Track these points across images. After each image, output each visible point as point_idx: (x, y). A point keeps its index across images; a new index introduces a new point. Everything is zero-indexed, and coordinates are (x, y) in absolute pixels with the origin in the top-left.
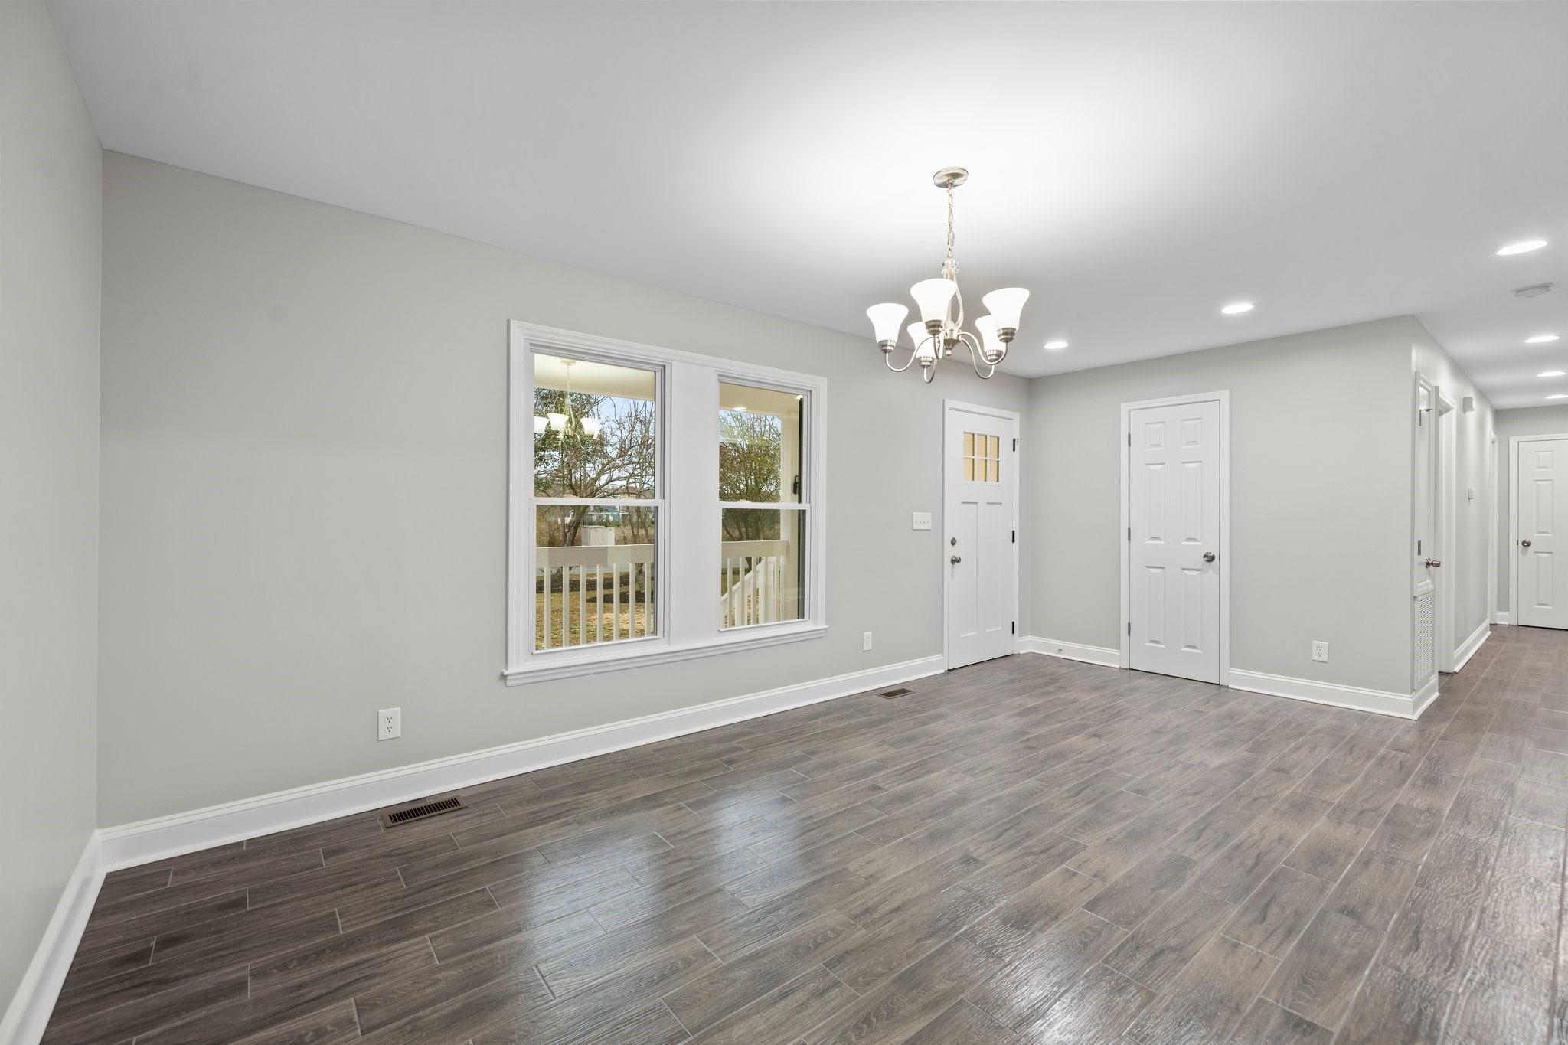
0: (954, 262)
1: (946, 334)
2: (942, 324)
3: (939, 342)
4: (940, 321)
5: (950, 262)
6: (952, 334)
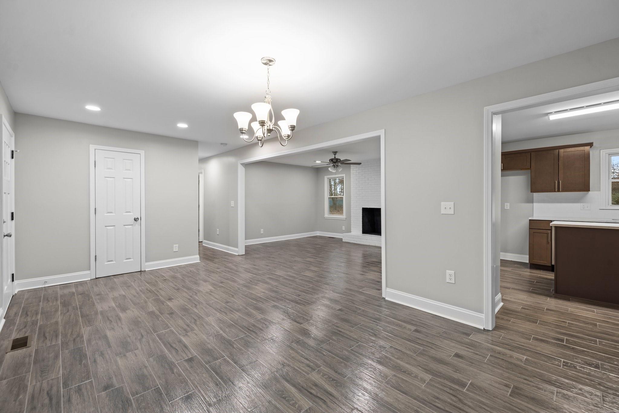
0: (270, 97)
1: (268, 127)
2: (266, 122)
3: (265, 130)
4: (265, 121)
5: (268, 96)
6: (270, 127)
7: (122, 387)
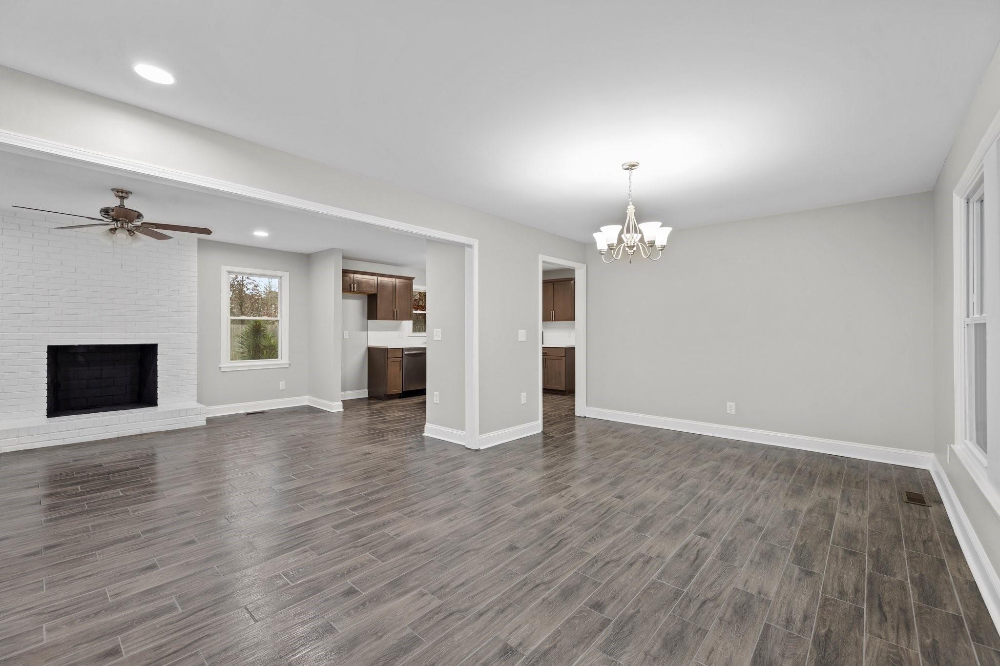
7: (793, 562)
